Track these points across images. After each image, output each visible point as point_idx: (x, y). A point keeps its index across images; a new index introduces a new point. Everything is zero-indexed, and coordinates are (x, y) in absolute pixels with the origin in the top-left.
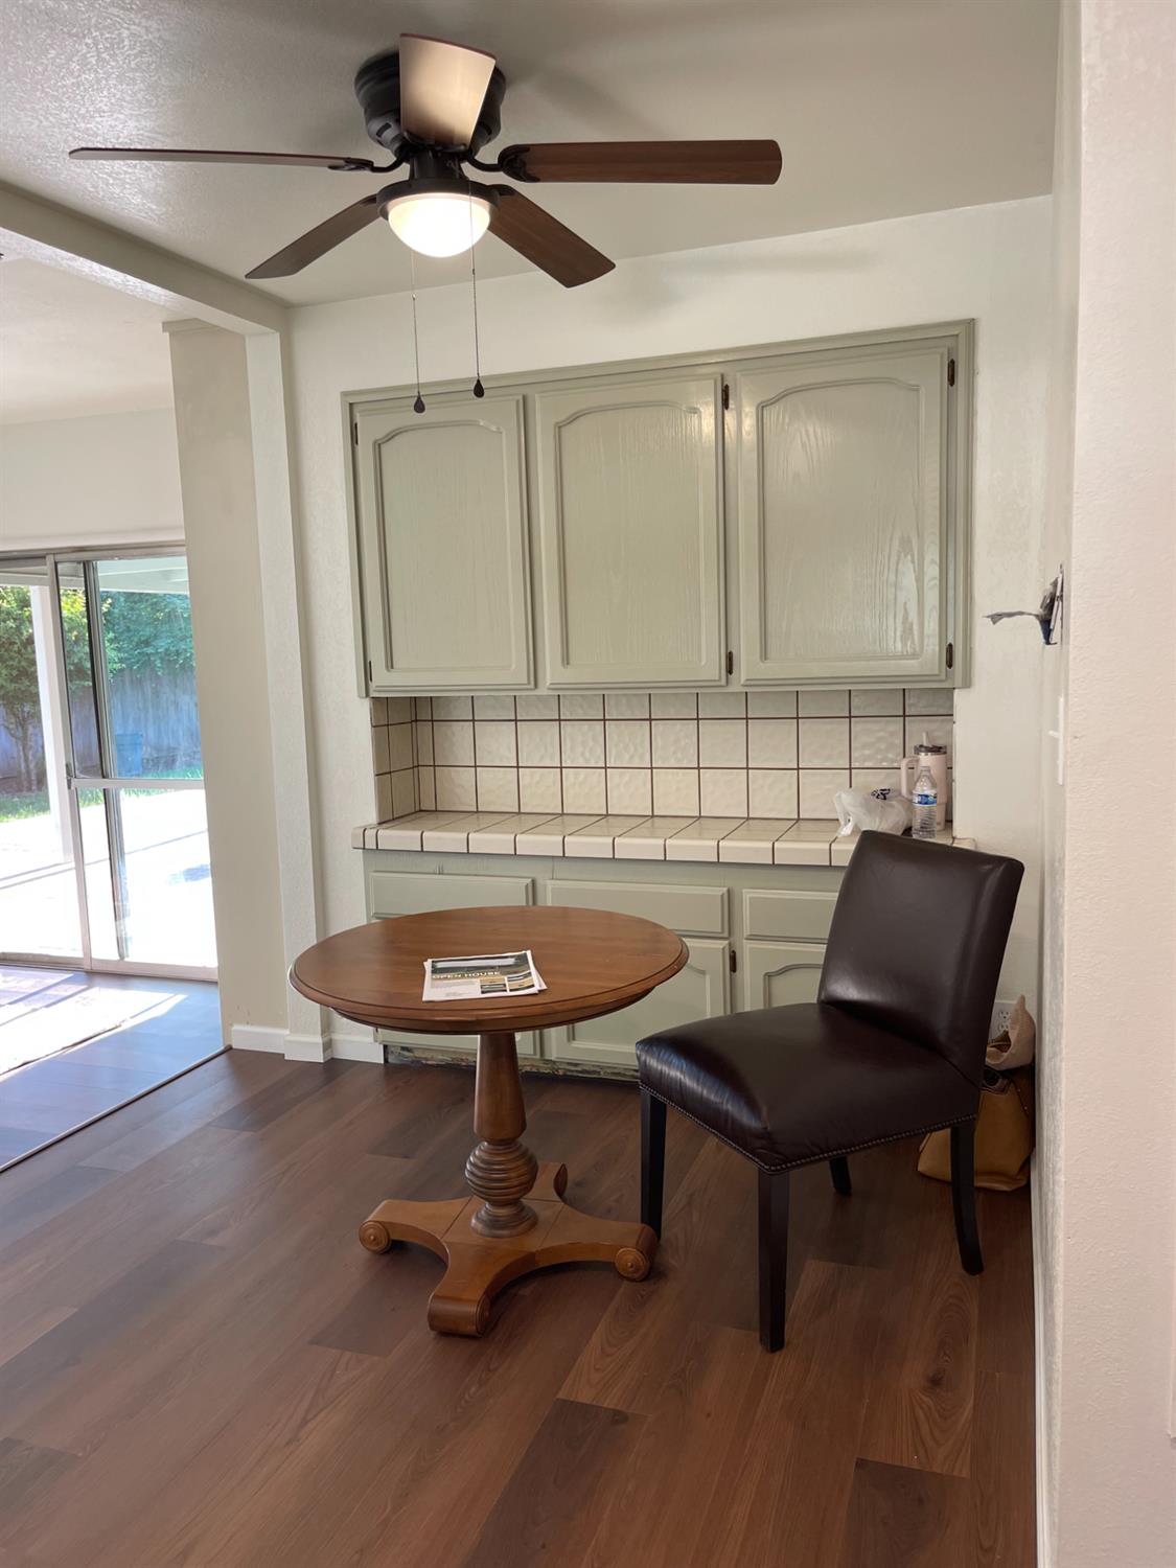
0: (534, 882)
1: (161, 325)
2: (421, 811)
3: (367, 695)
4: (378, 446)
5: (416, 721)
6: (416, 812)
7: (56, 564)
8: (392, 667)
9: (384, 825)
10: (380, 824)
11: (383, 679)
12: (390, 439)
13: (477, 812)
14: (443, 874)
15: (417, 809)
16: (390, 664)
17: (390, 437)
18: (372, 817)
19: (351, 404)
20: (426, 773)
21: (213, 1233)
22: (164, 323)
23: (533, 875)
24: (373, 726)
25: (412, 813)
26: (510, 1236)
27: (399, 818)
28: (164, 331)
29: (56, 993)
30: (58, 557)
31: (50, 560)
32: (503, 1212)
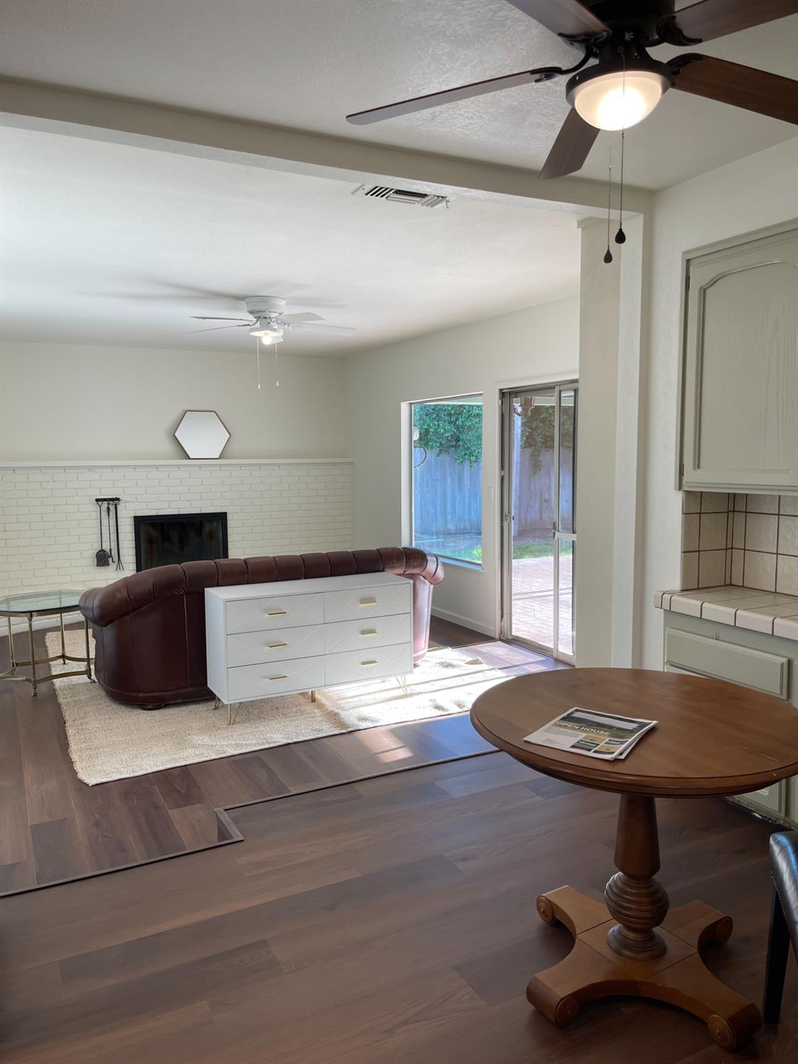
0: (790, 662)
1: (576, 224)
2: (731, 585)
3: (680, 488)
4: (703, 291)
5: (734, 511)
6: (725, 585)
7: (560, 391)
8: (699, 468)
9: (685, 593)
10: (682, 591)
11: (691, 477)
12: (713, 284)
13: (776, 592)
14: (718, 640)
15: (728, 583)
16: (698, 465)
17: (713, 283)
18: (676, 583)
19: (688, 261)
20: (738, 554)
21: (465, 859)
22: (578, 222)
23: (791, 656)
24: (683, 513)
25: (722, 586)
26: (629, 958)
27: (702, 588)
28: (578, 227)
29: (528, 668)
30: (562, 387)
31: (557, 389)
32: (631, 935)
